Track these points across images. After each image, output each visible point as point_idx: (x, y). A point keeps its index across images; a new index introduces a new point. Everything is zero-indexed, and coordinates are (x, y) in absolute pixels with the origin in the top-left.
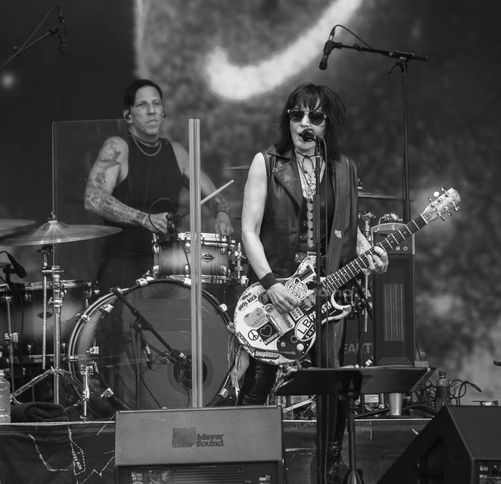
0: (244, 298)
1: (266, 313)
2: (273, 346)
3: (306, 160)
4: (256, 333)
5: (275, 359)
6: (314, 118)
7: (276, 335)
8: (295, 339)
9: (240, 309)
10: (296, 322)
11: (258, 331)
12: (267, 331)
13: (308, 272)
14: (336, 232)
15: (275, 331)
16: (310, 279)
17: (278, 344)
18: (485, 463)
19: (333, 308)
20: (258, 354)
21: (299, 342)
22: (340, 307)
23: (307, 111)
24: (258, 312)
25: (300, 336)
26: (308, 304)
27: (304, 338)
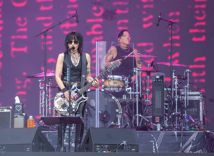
0: (56, 97)
1: (63, 101)
2: (66, 110)
3: (74, 54)
4: (61, 107)
5: (67, 114)
6: (75, 42)
7: (66, 107)
8: (72, 108)
9: (55, 100)
10: (72, 103)
11: (61, 106)
12: (64, 106)
13: (75, 88)
14: (83, 76)
15: (66, 106)
16: (76, 90)
17: (67, 110)
18: (99, 144)
19: (83, 98)
20: (62, 113)
21: (73, 109)
22: (85, 98)
23: (73, 40)
24: (61, 101)
25: (73, 107)
26: (76, 97)
27: (75, 107)
